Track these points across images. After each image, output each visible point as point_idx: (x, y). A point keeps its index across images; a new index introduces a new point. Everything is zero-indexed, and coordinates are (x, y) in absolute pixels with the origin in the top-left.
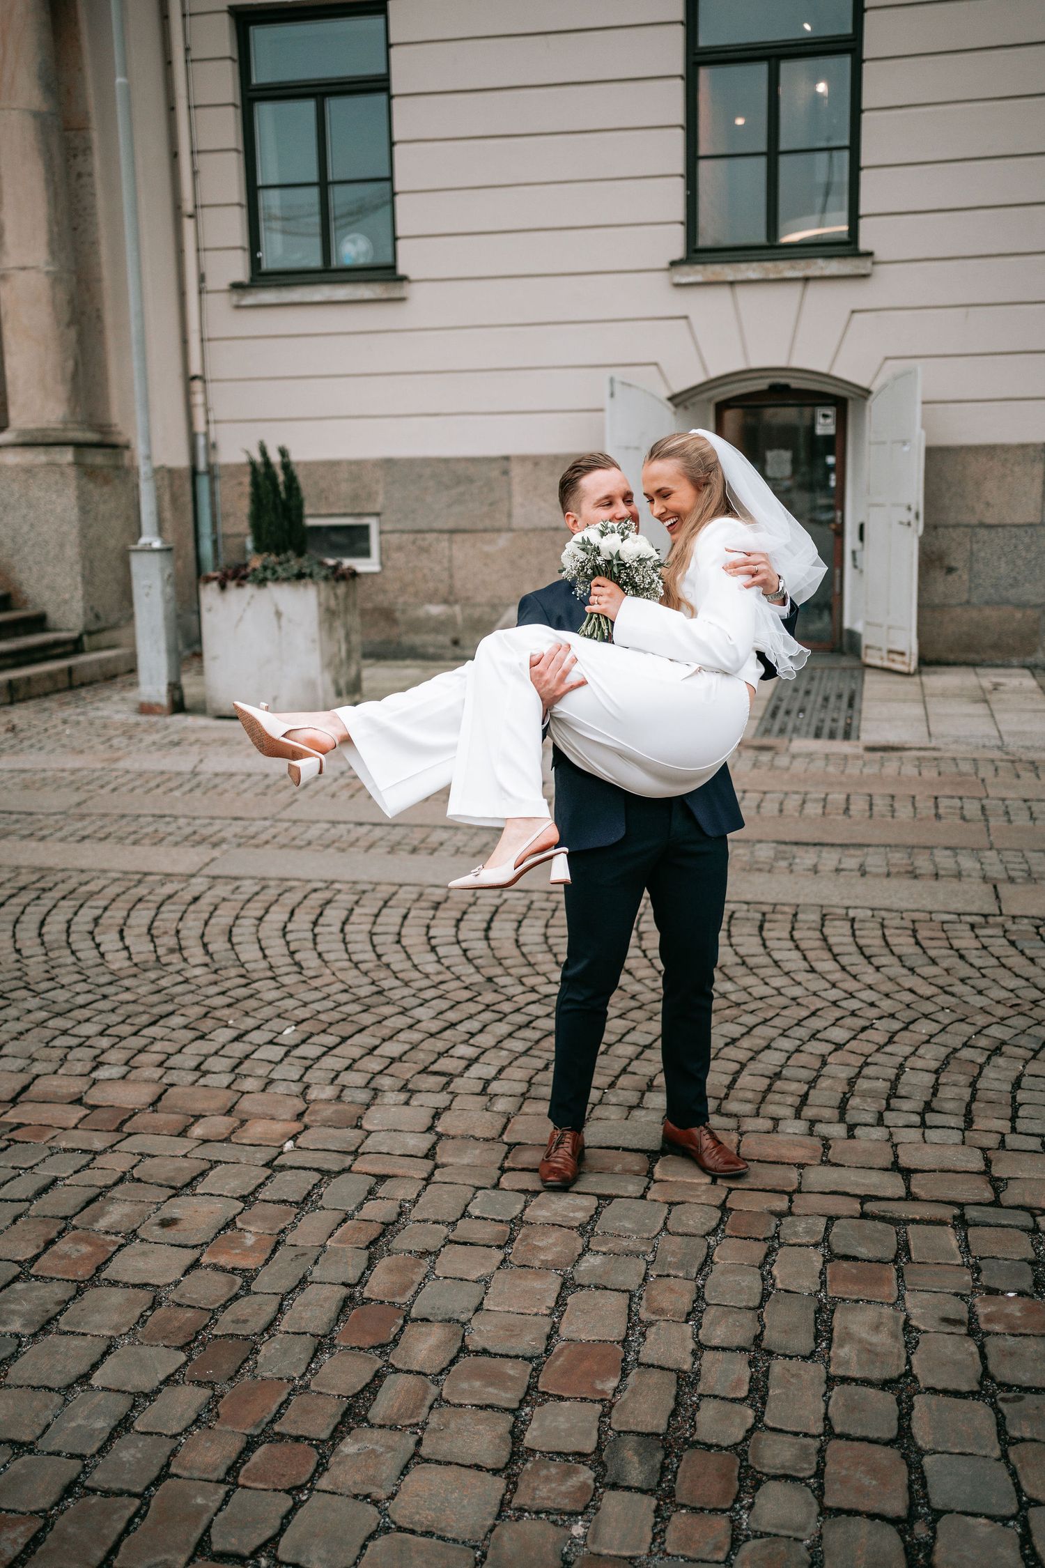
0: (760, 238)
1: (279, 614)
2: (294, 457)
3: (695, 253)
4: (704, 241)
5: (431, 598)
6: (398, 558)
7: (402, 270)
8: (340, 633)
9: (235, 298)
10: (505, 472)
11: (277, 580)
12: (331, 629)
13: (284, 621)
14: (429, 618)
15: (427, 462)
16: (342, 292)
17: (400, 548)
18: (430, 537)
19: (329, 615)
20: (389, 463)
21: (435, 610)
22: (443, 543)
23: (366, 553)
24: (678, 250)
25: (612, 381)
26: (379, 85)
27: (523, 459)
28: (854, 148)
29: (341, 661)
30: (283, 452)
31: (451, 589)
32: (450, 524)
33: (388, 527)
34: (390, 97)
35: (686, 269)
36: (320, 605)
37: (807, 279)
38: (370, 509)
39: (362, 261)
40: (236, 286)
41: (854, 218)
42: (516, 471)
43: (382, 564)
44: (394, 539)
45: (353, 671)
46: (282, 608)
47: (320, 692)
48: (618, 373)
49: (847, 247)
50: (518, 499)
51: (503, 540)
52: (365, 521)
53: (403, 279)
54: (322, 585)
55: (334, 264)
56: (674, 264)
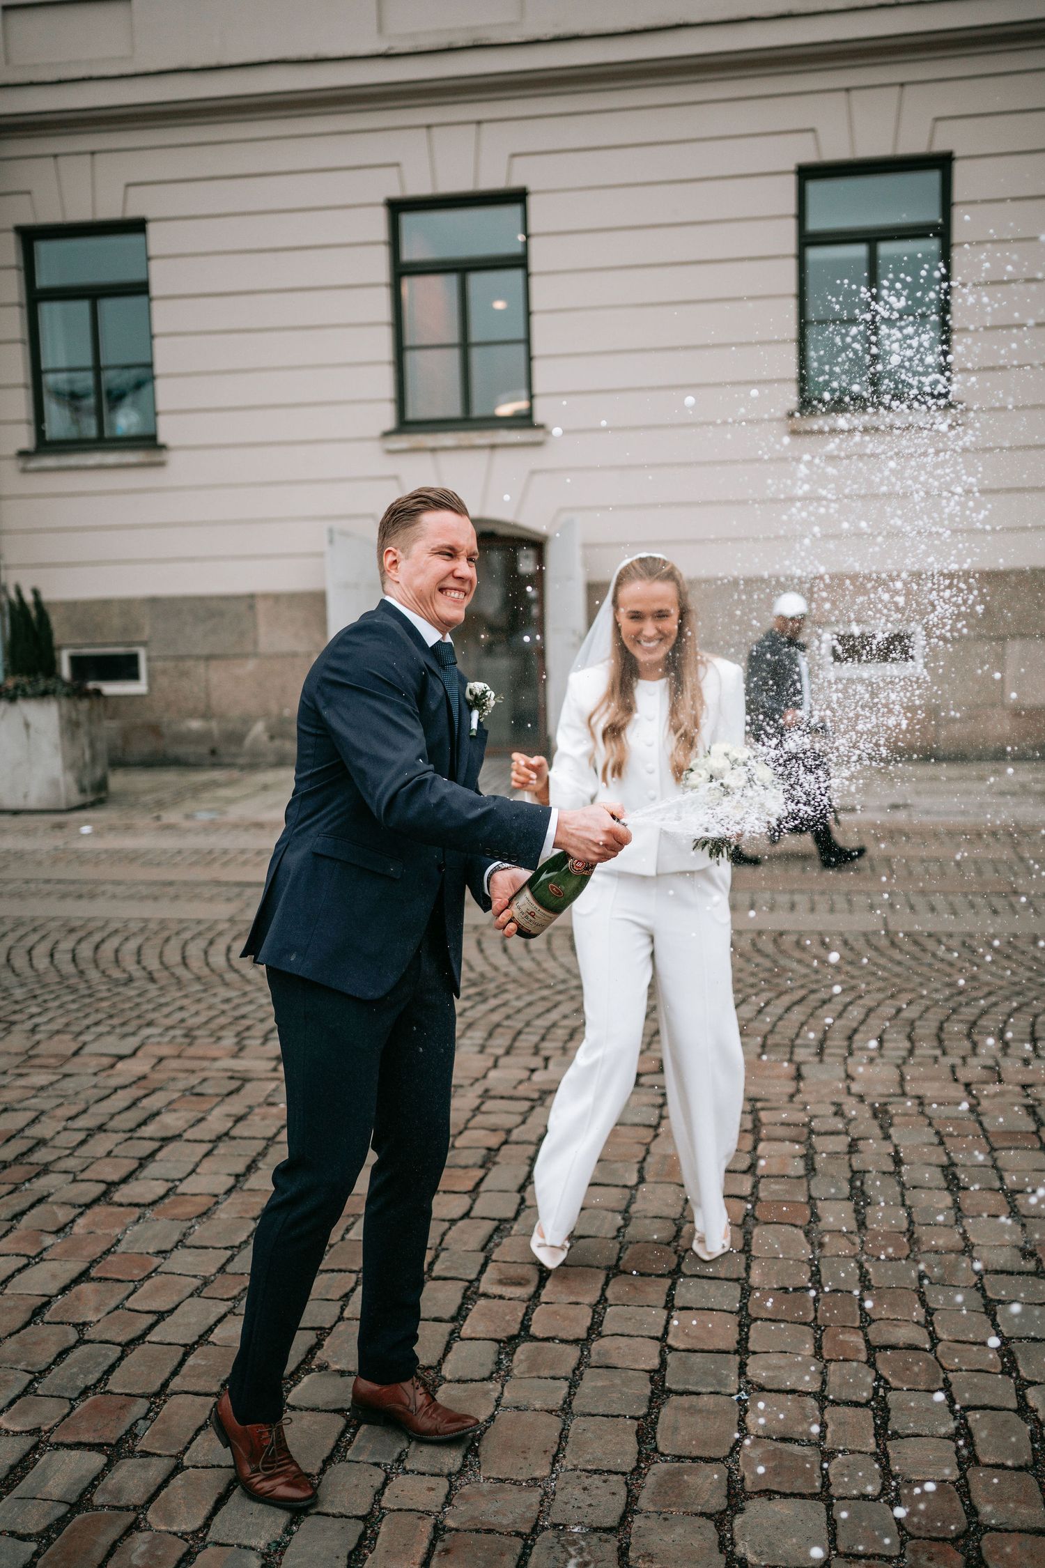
0: (455, 411)
1: (27, 725)
2: (46, 597)
3: (405, 425)
4: (411, 414)
5: (193, 714)
6: (163, 681)
7: (162, 438)
8: (84, 741)
9: (20, 463)
10: (252, 607)
11: (26, 696)
12: (73, 738)
13: (32, 731)
14: (190, 731)
15: (186, 599)
16: (112, 458)
17: (164, 672)
18: (189, 664)
19: (70, 727)
20: (154, 601)
21: (195, 724)
22: (201, 668)
23: (135, 676)
24: (389, 422)
25: (331, 531)
26: (141, 289)
27: (265, 596)
28: (527, 341)
29: (85, 765)
30: (36, 593)
31: (208, 706)
32: (206, 651)
33: (154, 654)
34: (150, 300)
35: (394, 438)
36: (61, 716)
37: (493, 447)
38: (137, 639)
39: (134, 431)
40: (23, 454)
41: (531, 397)
42: (261, 606)
43: (150, 685)
44: (159, 665)
45: (99, 772)
46: (30, 719)
47: (62, 789)
48: (337, 525)
49: (524, 420)
50: (262, 629)
51: (251, 665)
52: (134, 649)
53: (163, 447)
54: (64, 701)
55: (107, 434)
56: (387, 434)
